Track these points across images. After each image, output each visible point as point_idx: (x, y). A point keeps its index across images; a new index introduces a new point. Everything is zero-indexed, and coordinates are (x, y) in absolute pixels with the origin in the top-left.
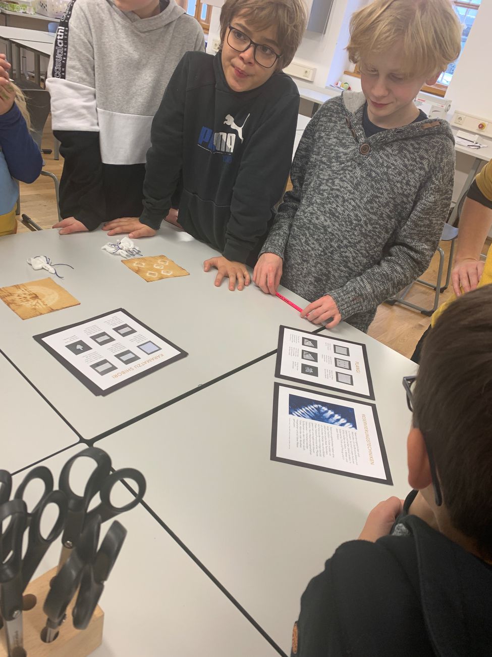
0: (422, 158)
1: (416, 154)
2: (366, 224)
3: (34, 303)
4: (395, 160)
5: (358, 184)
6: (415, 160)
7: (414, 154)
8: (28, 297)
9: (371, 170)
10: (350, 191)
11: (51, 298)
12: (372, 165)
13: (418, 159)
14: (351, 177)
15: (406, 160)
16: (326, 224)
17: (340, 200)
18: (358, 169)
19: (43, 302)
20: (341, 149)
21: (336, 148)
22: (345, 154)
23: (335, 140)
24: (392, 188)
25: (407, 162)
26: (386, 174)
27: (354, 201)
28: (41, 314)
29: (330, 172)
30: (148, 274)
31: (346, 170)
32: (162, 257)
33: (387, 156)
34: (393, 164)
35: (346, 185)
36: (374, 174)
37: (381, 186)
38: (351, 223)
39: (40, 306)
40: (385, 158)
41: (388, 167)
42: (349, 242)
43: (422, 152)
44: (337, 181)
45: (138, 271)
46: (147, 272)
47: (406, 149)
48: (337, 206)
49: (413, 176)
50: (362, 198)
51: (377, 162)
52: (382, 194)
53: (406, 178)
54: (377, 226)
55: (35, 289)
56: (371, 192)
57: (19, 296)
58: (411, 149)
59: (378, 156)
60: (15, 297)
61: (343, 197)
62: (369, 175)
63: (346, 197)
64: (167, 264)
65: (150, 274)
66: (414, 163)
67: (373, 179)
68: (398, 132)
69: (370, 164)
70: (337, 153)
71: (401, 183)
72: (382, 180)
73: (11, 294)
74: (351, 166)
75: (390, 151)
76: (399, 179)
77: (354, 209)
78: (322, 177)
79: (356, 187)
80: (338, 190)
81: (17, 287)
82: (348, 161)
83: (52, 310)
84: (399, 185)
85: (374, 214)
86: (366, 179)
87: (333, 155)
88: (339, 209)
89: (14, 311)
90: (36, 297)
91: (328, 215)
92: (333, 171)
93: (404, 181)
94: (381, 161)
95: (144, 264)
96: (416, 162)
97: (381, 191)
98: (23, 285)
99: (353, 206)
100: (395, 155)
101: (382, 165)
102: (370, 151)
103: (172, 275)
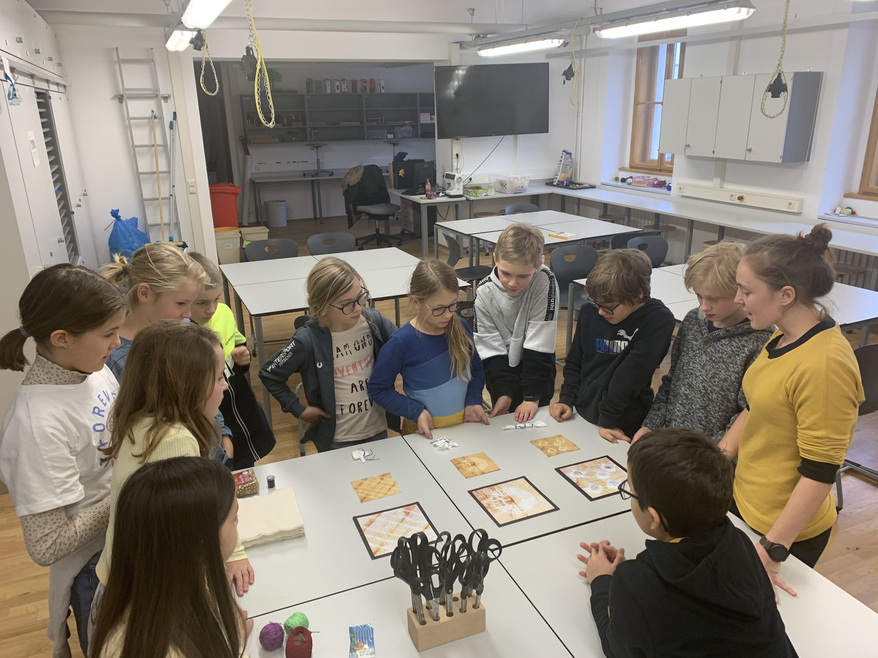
0: (744, 346)
1: (739, 344)
2: (712, 393)
3: (473, 469)
4: (727, 348)
5: (705, 365)
6: (739, 348)
7: (738, 343)
8: (470, 465)
9: (712, 356)
10: (699, 370)
11: (483, 465)
12: (713, 352)
13: (741, 347)
14: (700, 361)
15: (733, 347)
16: (686, 392)
17: (694, 376)
18: (704, 355)
19: (478, 468)
20: (695, 343)
21: (692, 342)
22: (696, 346)
23: (692, 336)
24: (727, 368)
25: (734, 349)
26: (721, 357)
27: (702, 376)
28: (476, 475)
29: (688, 358)
30: (549, 451)
31: (696, 356)
32: (560, 436)
33: (722, 345)
34: (725, 351)
35: (696, 366)
36: (714, 359)
37: (719, 366)
38: (701, 392)
39: (476, 471)
40: (721, 347)
41: (722, 353)
42: (701, 406)
43: (743, 343)
44: (691, 363)
45: (542, 449)
46: (548, 449)
47: (734, 341)
48: (693, 380)
49: (739, 358)
50: (707, 375)
51: (716, 350)
52: (720, 371)
53: (735, 360)
54: (720, 396)
55: (474, 460)
56: (713, 370)
57: (464, 464)
58: (737, 341)
59: (716, 346)
60: (462, 464)
61: (696, 374)
62: (711, 359)
63: (697, 374)
64: (564, 442)
65: (551, 450)
66: (739, 350)
67: (714, 361)
68: (727, 331)
69: (712, 352)
70: (692, 345)
71: (733, 364)
72: (719, 362)
73: (460, 463)
74: (699, 353)
75: (724, 342)
76: (731, 361)
77: (702, 382)
78: (683, 360)
79: (703, 368)
80: (692, 369)
81: (464, 458)
82: (697, 350)
83: (483, 473)
84: (731, 365)
85: (717, 386)
86: (709, 361)
87: (690, 346)
88: (693, 383)
89: (461, 473)
90: (474, 464)
91: (687, 386)
92: (690, 357)
93: (734, 362)
94: (718, 349)
95: (546, 443)
96: (740, 349)
97: (719, 370)
98: (467, 457)
99: (701, 380)
100: (727, 345)
101: (719, 351)
102: (711, 343)
103: (566, 450)
